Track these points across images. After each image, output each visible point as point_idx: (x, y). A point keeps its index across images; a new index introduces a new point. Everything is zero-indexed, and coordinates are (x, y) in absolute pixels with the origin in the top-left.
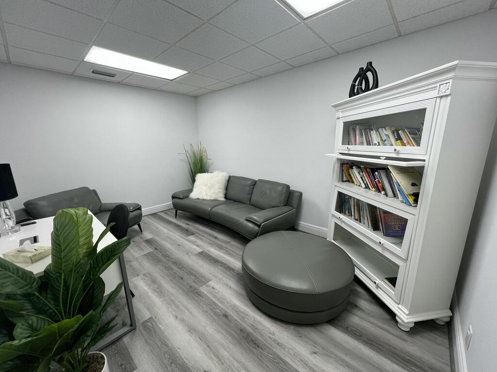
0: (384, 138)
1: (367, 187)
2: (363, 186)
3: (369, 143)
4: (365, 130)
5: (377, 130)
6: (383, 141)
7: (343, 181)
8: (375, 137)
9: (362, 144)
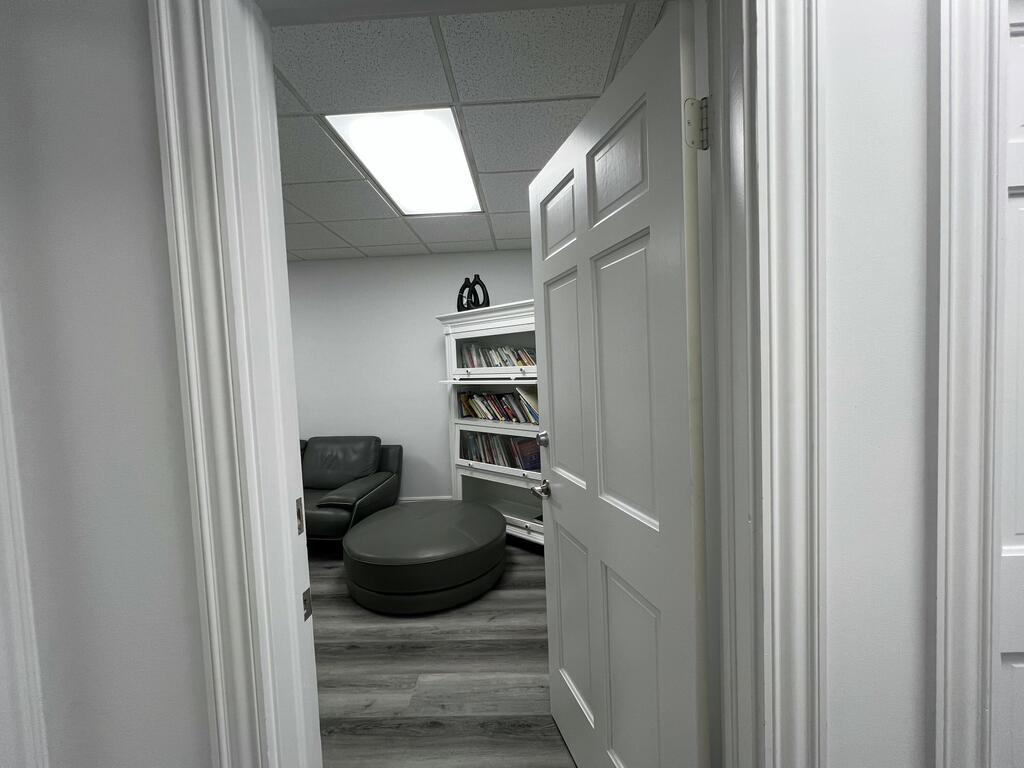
0: (505, 358)
1: (495, 418)
2: (491, 417)
3: (489, 365)
4: (482, 349)
5: (496, 350)
6: (505, 363)
7: (463, 417)
8: (494, 357)
9: (481, 365)
